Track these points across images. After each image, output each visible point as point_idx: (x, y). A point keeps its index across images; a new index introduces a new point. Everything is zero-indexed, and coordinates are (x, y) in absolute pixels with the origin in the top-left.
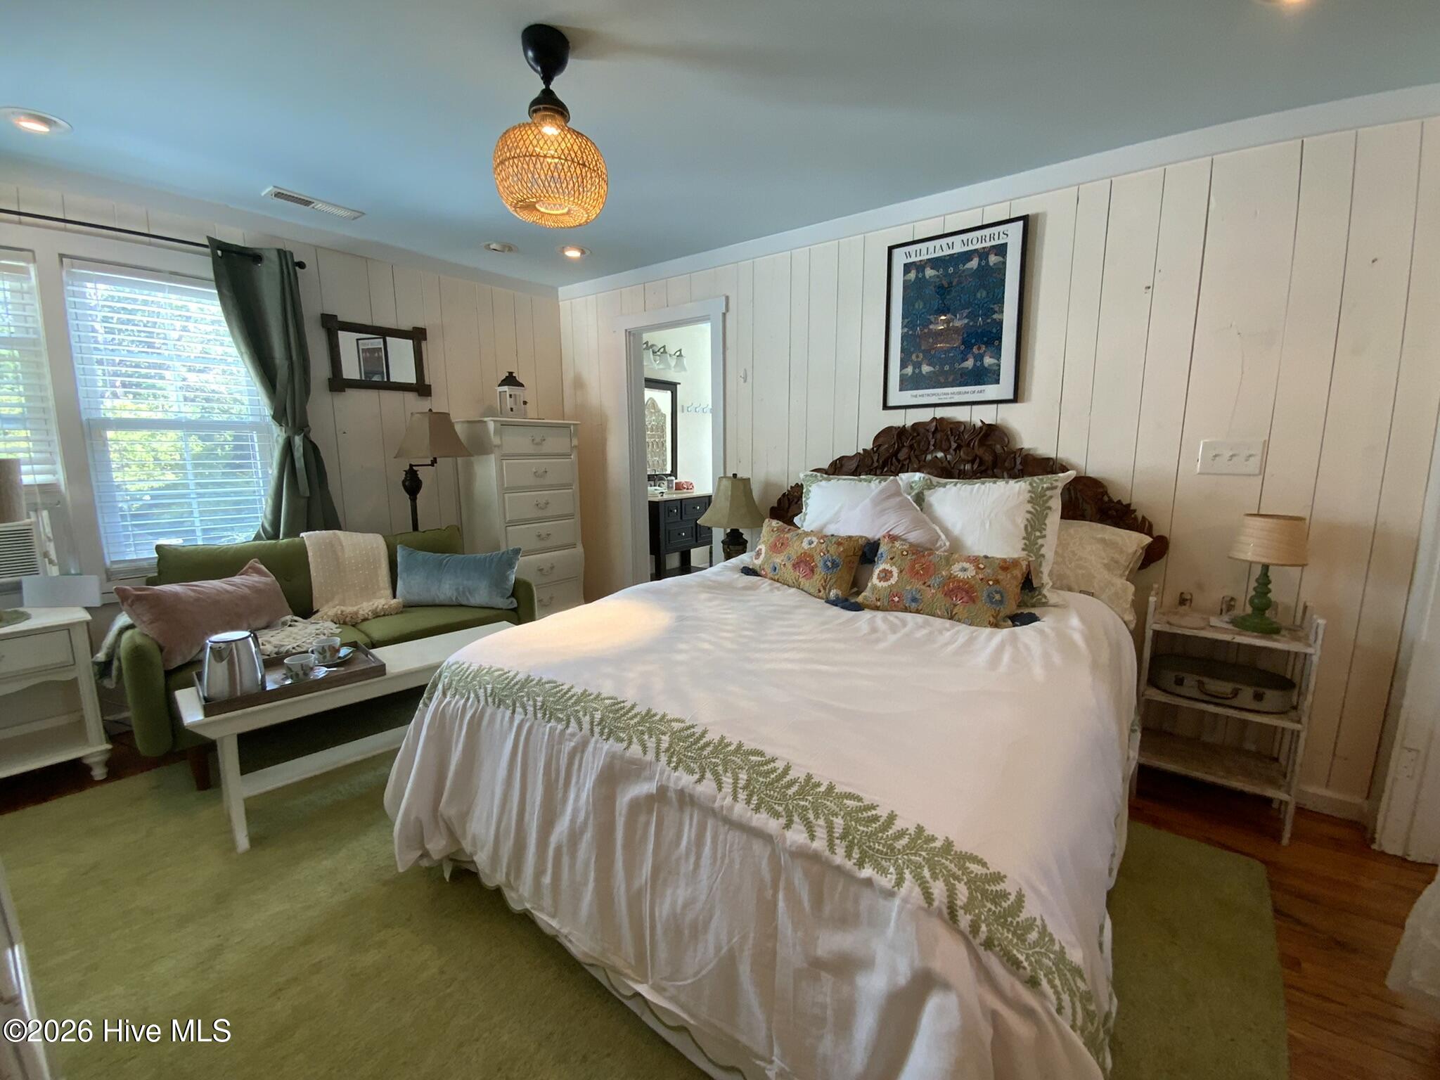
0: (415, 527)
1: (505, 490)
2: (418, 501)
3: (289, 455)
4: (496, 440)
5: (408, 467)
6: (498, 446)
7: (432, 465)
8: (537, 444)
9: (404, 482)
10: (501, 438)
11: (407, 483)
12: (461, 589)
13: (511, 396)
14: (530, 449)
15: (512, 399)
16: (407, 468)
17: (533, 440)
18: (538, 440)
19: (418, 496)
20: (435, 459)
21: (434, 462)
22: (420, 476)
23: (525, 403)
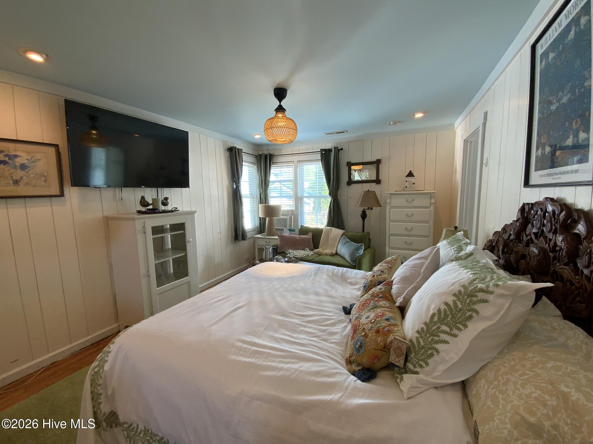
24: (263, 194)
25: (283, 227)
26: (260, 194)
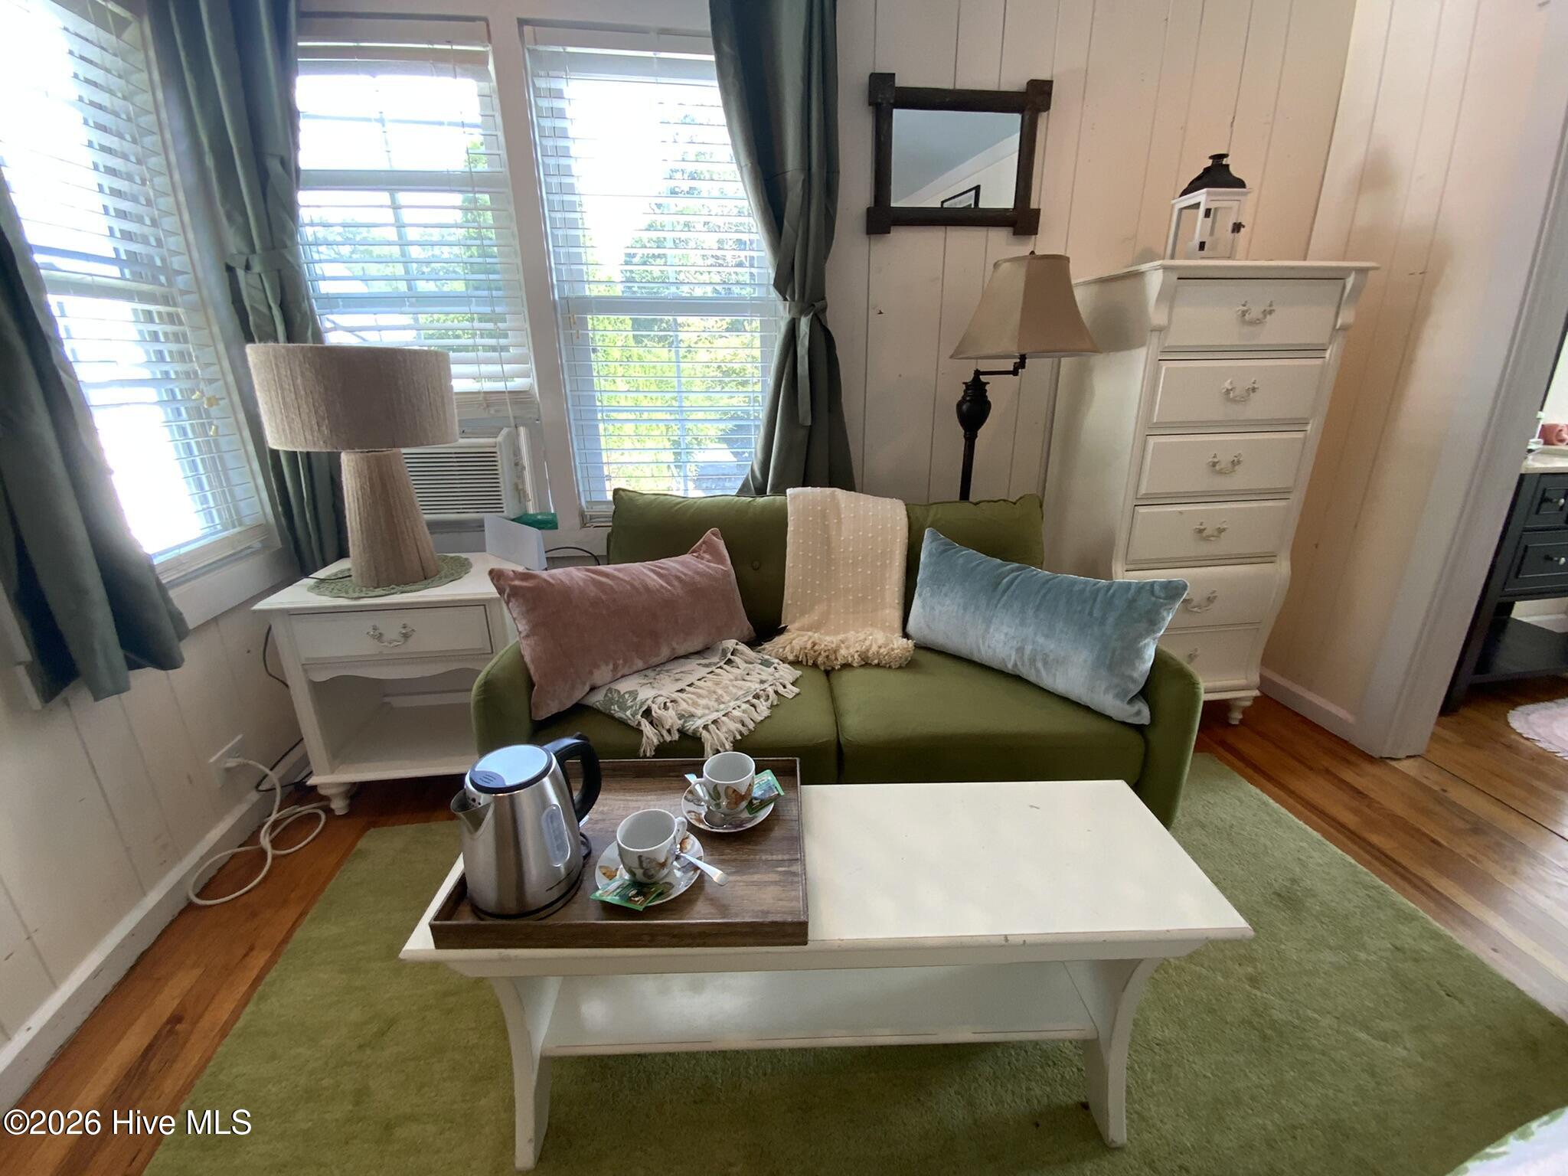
0: (965, 494)
1: (1151, 428)
2: (979, 443)
3: (791, 352)
4: (1157, 315)
5: (972, 376)
6: (1160, 330)
7: (1015, 372)
8: (1252, 323)
9: (959, 405)
10: (1171, 308)
11: (964, 407)
12: (1028, 648)
13: (1208, 213)
14: (1231, 334)
15: (1210, 220)
16: (969, 378)
17: (1244, 313)
18: (1255, 312)
19: (980, 432)
20: (1023, 358)
21: (1021, 364)
22: (991, 394)
23: (1237, 227)
24: (257, 268)
25: (478, 509)
26: (230, 269)
